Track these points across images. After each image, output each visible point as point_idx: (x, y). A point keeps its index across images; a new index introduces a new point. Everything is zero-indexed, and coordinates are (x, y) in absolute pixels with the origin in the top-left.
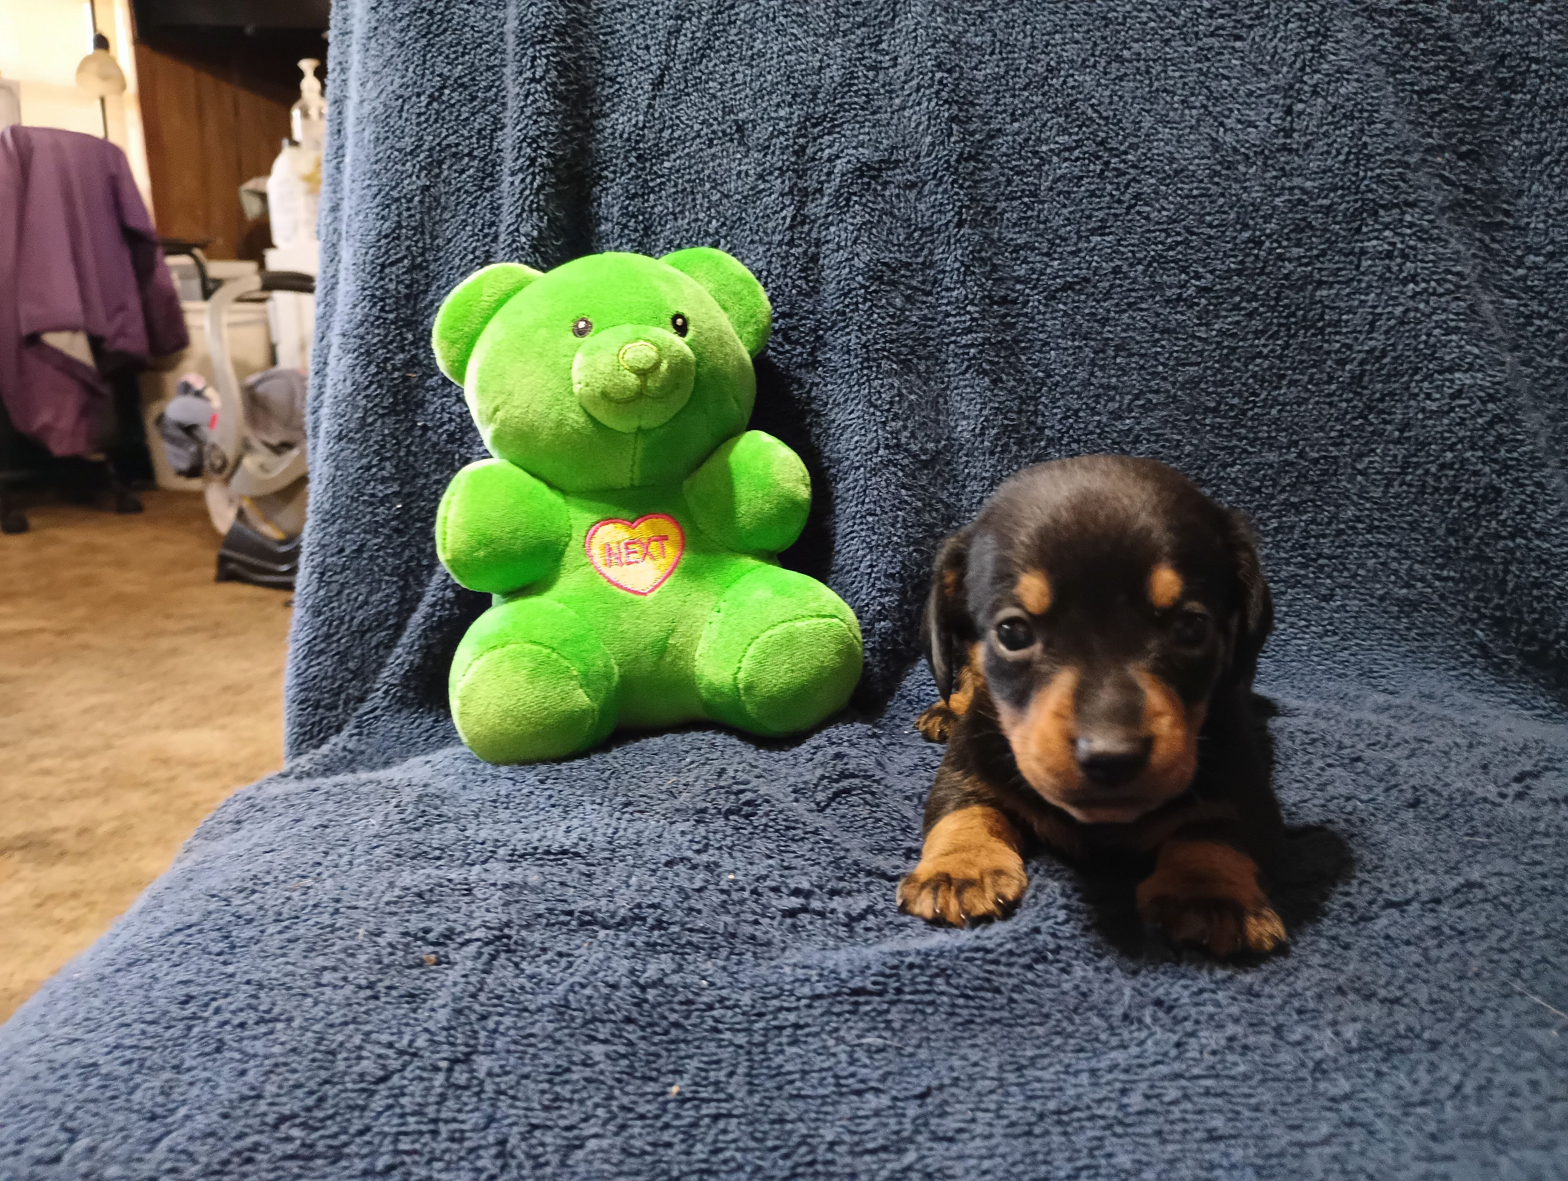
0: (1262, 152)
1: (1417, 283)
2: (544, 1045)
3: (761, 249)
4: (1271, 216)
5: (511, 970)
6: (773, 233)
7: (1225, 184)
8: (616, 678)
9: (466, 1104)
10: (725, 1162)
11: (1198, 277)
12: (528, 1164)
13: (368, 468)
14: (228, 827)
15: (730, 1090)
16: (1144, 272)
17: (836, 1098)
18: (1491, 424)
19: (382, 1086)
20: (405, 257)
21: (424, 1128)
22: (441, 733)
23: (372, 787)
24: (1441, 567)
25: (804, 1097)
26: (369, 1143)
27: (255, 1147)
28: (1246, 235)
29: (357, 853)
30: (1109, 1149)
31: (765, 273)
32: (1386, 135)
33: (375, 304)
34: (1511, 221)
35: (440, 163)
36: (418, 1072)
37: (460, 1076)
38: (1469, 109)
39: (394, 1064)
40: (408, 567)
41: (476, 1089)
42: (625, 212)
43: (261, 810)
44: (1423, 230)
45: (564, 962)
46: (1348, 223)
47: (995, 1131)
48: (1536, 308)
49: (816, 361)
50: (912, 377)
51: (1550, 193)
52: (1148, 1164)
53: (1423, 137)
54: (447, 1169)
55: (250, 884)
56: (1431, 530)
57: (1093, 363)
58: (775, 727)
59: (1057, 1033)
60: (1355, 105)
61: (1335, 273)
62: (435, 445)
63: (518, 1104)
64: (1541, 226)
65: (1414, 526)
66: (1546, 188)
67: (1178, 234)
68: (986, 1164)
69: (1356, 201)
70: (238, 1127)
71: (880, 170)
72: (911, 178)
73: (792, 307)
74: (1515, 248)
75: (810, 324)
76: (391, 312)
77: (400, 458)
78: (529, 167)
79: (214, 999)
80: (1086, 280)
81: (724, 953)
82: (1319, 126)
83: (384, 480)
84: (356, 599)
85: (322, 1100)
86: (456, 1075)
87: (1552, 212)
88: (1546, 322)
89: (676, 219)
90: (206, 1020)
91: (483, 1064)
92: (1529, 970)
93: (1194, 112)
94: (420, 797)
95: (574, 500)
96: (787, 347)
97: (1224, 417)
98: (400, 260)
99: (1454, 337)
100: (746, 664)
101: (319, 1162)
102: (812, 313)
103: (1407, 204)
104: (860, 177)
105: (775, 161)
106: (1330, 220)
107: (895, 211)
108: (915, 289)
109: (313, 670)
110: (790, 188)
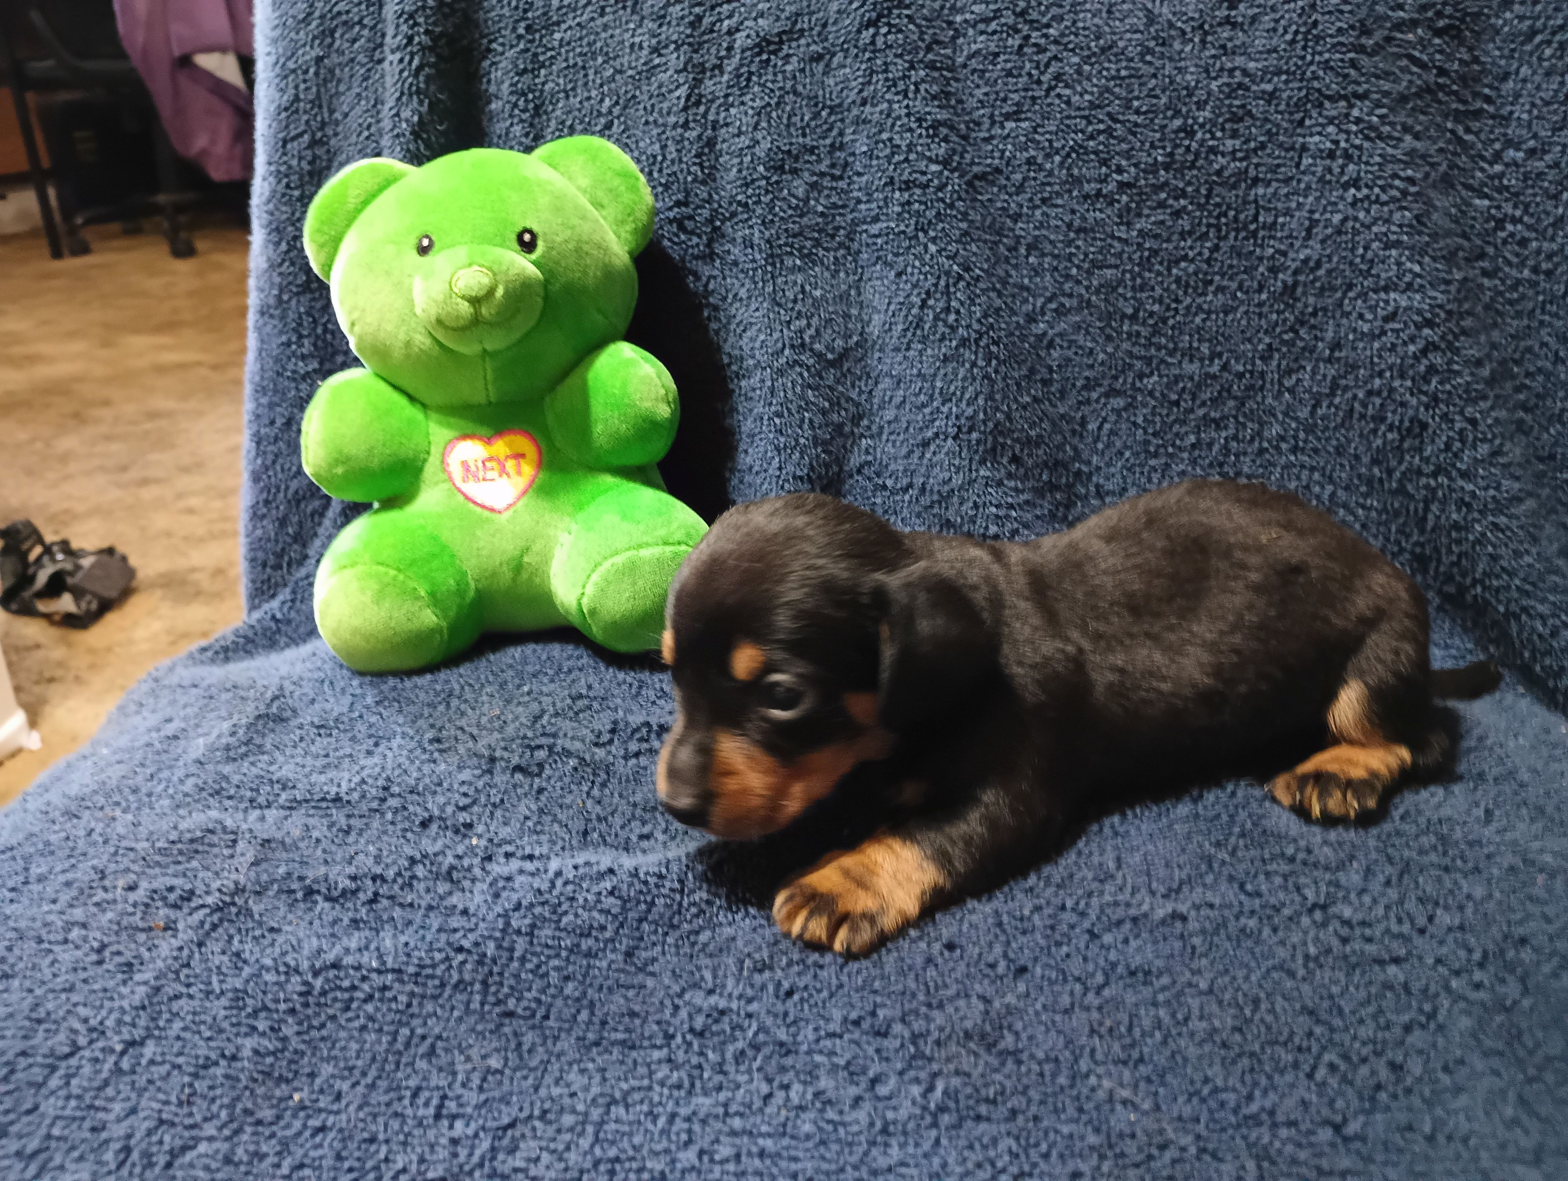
0: (1201, 27)
1: (1358, 189)
3: (655, 132)
4: (1206, 102)
6: (669, 113)
7: (1158, 64)
8: (472, 593)
9: (120, 1092)
11: (1120, 170)
13: (288, 344)
16: (1062, 163)
18: (1424, 352)
19: (63, 1064)
20: (305, 132)
21: (78, 1114)
24: (1366, 496)
26: (30, 1124)
28: (1178, 123)
32: (1342, 12)
33: (280, 180)
34: (1491, 109)
35: (332, 32)
36: (97, 1052)
37: (128, 1061)
39: (81, 1041)
41: (135, 1075)
42: (514, 90)
44: (1372, 127)
46: (1291, 113)
48: (1510, 211)
49: (712, 253)
51: (1538, 79)
53: (1392, 9)
56: (1356, 457)
61: (1274, 169)
64: (1525, 116)
66: (1534, 73)
67: (1101, 121)
69: (1300, 89)
71: (781, 42)
72: (818, 49)
73: (687, 193)
74: (1493, 141)
75: (706, 213)
77: (317, 337)
78: (406, 45)
80: (998, 171)
83: (303, 357)
86: (126, 1058)
87: (1538, 102)
89: (567, 97)
95: (434, 416)
96: (683, 237)
97: (1144, 324)
98: (300, 135)
99: (1394, 252)
100: (590, 590)
102: (708, 202)
103: (1356, 95)
104: (759, 54)
105: (671, 32)
106: (1272, 109)
107: (800, 88)
108: (822, 175)
109: (259, 532)
110: (686, 64)
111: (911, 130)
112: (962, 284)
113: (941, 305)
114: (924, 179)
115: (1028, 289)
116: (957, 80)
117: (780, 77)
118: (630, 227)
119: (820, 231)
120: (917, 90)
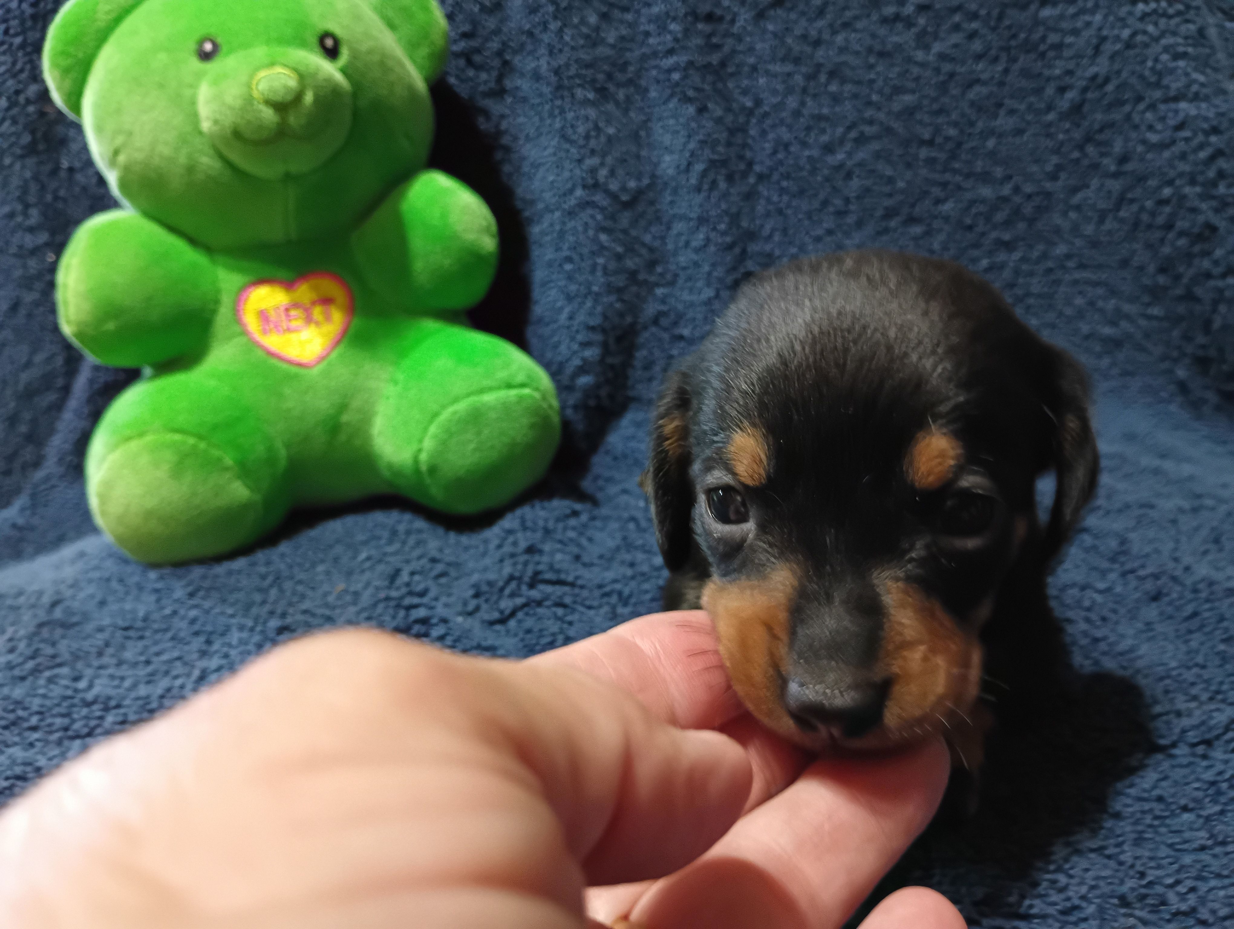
8: (283, 463)
13: (12, 215)
18: (1213, 158)
24: (1149, 305)
49: (503, 90)
50: (610, 107)
56: (1141, 268)
57: (804, 90)
58: (465, 507)
65: (1125, 263)
73: (474, 27)
75: (494, 45)
76: (16, 35)
83: (31, 230)
94: (41, 625)
96: (471, 74)
99: (1181, 63)
100: (428, 444)
118: (424, 51)
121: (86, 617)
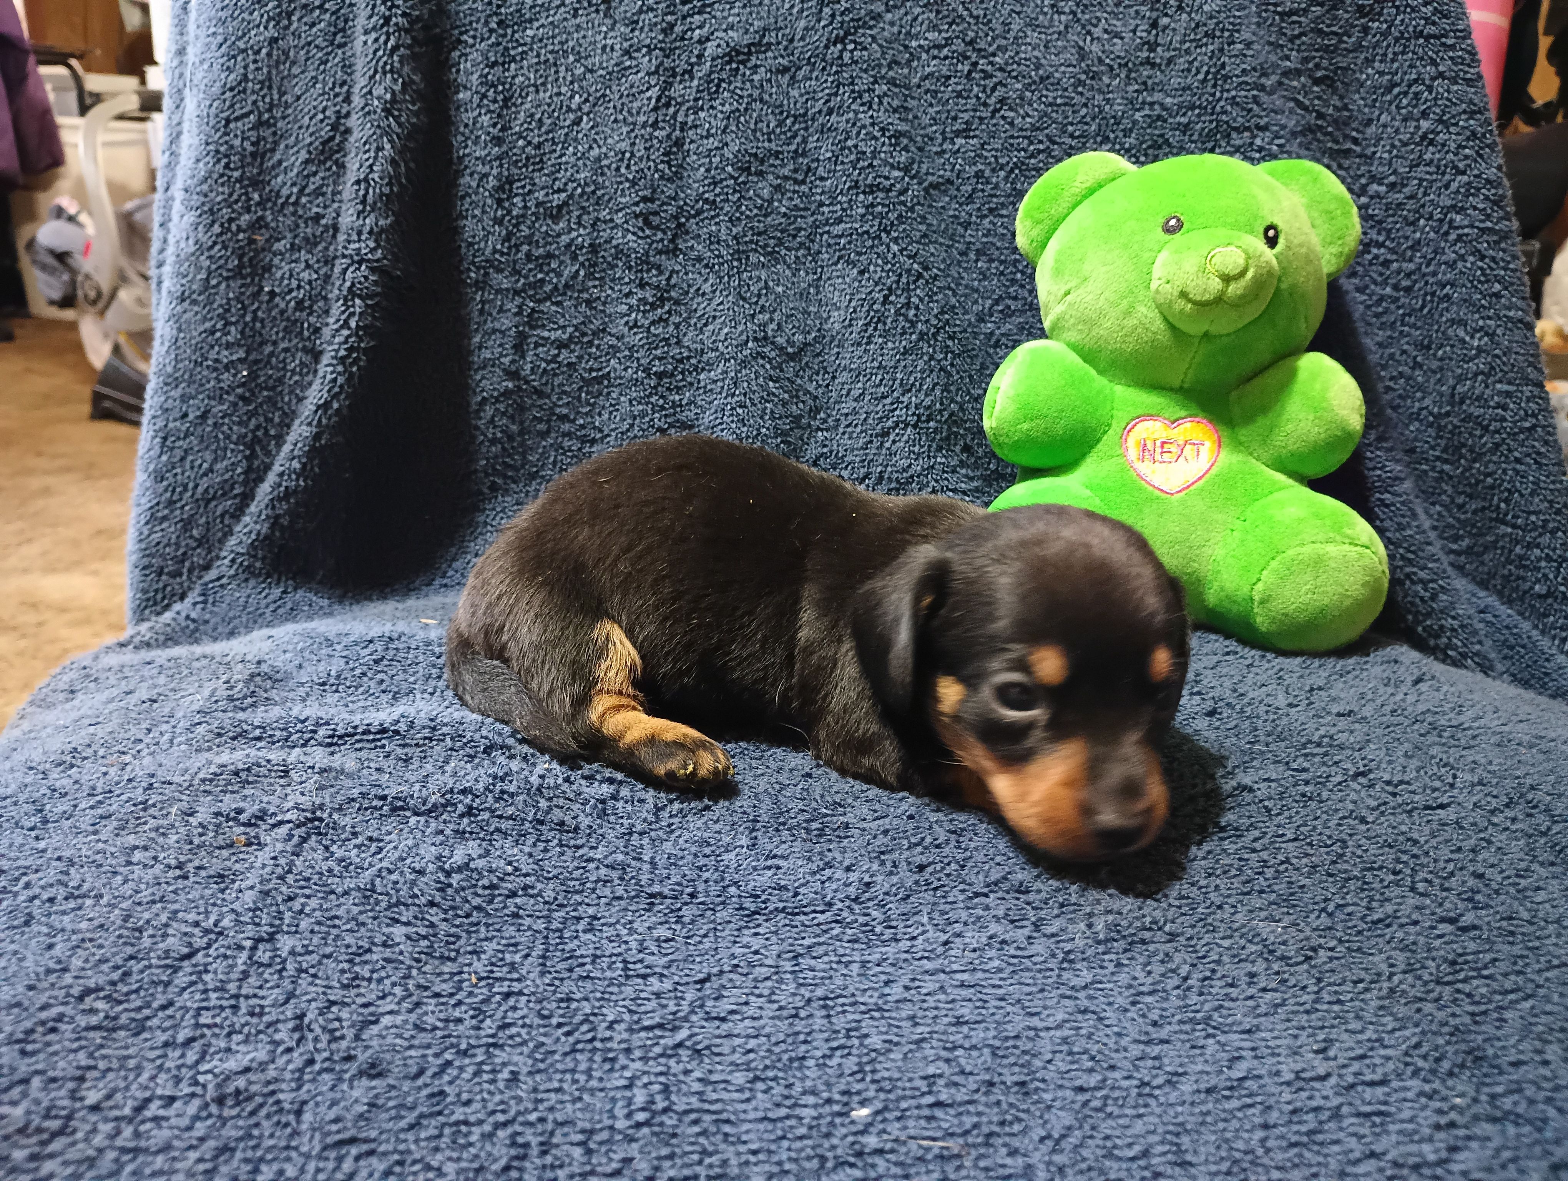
0: (1126, 64)
2: (348, 927)
3: (625, 130)
4: (1131, 130)
5: (320, 853)
6: (638, 113)
7: (1089, 94)
9: (267, 981)
10: (511, 1037)
12: (325, 1038)
13: (212, 332)
14: (62, 696)
15: (524, 972)
16: (1006, 178)
17: (622, 980)
19: (186, 963)
20: (251, 112)
21: (225, 1003)
22: (289, 605)
23: (205, 662)
25: (592, 978)
26: (171, 1017)
27: (60, 1018)
29: (178, 730)
30: (865, 1031)
31: (628, 155)
32: (1245, 56)
33: (219, 161)
34: (1358, 149)
35: (289, 15)
36: (222, 950)
37: (263, 954)
38: (1327, 34)
39: (199, 942)
40: (255, 436)
41: (279, 967)
42: (484, 80)
43: (96, 680)
45: (374, 847)
46: (1204, 143)
47: (764, 1013)
48: (1375, 237)
49: (676, 248)
50: (780, 270)
51: (1397, 124)
52: (897, 1044)
53: (1281, 59)
54: (246, 1041)
55: (68, 758)
59: (837, 922)
60: (1217, 24)
62: (282, 312)
63: (318, 982)
64: (1386, 155)
66: (1393, 119)
67: (1041, 142)
68: (752, 1043)
69: (1211, 122)
70: (43, 999)
71: (750, 53)
72: (785, 62)
73: (654, 191)
75: (672, 210)
76: (236, 169)
77: (246, 323)
78: (382, 26)
79: (25, 874)
80: (949, 182)
81: (531, 840)
82: (1183, 42)
83: (228, 346)
84: (200, 466)
85: (127, 974)
86: (260, 953)
87: (1397, 143)
88: (1382, 250)
89: (537, 91)
90: (16, 894)
91: (285, 943)
92: (1272, 870)
93: (1063, 18)
94: (253, 676)
96: (648, 232)
98: (247, 115)
101: (123, 1033)
102: (674, 199)
103: (1259, 128)
104: (729, 63)
105: (643, 37)
106: (1187, 138)
107: (766, 97)
108: (786, 178)
109: (156, 537)
110: (658, 67)
111: (876, 138)
112: (921, 282)
113: (902, 300)
114: (887, 183)
115: (977, 291)
116: (913, 98)
117: (748, 85)
119: (782, 231)
120: (881, 103)
121: (288, 676)
